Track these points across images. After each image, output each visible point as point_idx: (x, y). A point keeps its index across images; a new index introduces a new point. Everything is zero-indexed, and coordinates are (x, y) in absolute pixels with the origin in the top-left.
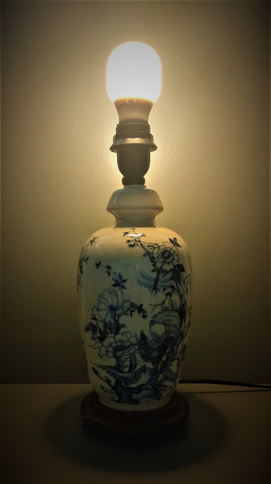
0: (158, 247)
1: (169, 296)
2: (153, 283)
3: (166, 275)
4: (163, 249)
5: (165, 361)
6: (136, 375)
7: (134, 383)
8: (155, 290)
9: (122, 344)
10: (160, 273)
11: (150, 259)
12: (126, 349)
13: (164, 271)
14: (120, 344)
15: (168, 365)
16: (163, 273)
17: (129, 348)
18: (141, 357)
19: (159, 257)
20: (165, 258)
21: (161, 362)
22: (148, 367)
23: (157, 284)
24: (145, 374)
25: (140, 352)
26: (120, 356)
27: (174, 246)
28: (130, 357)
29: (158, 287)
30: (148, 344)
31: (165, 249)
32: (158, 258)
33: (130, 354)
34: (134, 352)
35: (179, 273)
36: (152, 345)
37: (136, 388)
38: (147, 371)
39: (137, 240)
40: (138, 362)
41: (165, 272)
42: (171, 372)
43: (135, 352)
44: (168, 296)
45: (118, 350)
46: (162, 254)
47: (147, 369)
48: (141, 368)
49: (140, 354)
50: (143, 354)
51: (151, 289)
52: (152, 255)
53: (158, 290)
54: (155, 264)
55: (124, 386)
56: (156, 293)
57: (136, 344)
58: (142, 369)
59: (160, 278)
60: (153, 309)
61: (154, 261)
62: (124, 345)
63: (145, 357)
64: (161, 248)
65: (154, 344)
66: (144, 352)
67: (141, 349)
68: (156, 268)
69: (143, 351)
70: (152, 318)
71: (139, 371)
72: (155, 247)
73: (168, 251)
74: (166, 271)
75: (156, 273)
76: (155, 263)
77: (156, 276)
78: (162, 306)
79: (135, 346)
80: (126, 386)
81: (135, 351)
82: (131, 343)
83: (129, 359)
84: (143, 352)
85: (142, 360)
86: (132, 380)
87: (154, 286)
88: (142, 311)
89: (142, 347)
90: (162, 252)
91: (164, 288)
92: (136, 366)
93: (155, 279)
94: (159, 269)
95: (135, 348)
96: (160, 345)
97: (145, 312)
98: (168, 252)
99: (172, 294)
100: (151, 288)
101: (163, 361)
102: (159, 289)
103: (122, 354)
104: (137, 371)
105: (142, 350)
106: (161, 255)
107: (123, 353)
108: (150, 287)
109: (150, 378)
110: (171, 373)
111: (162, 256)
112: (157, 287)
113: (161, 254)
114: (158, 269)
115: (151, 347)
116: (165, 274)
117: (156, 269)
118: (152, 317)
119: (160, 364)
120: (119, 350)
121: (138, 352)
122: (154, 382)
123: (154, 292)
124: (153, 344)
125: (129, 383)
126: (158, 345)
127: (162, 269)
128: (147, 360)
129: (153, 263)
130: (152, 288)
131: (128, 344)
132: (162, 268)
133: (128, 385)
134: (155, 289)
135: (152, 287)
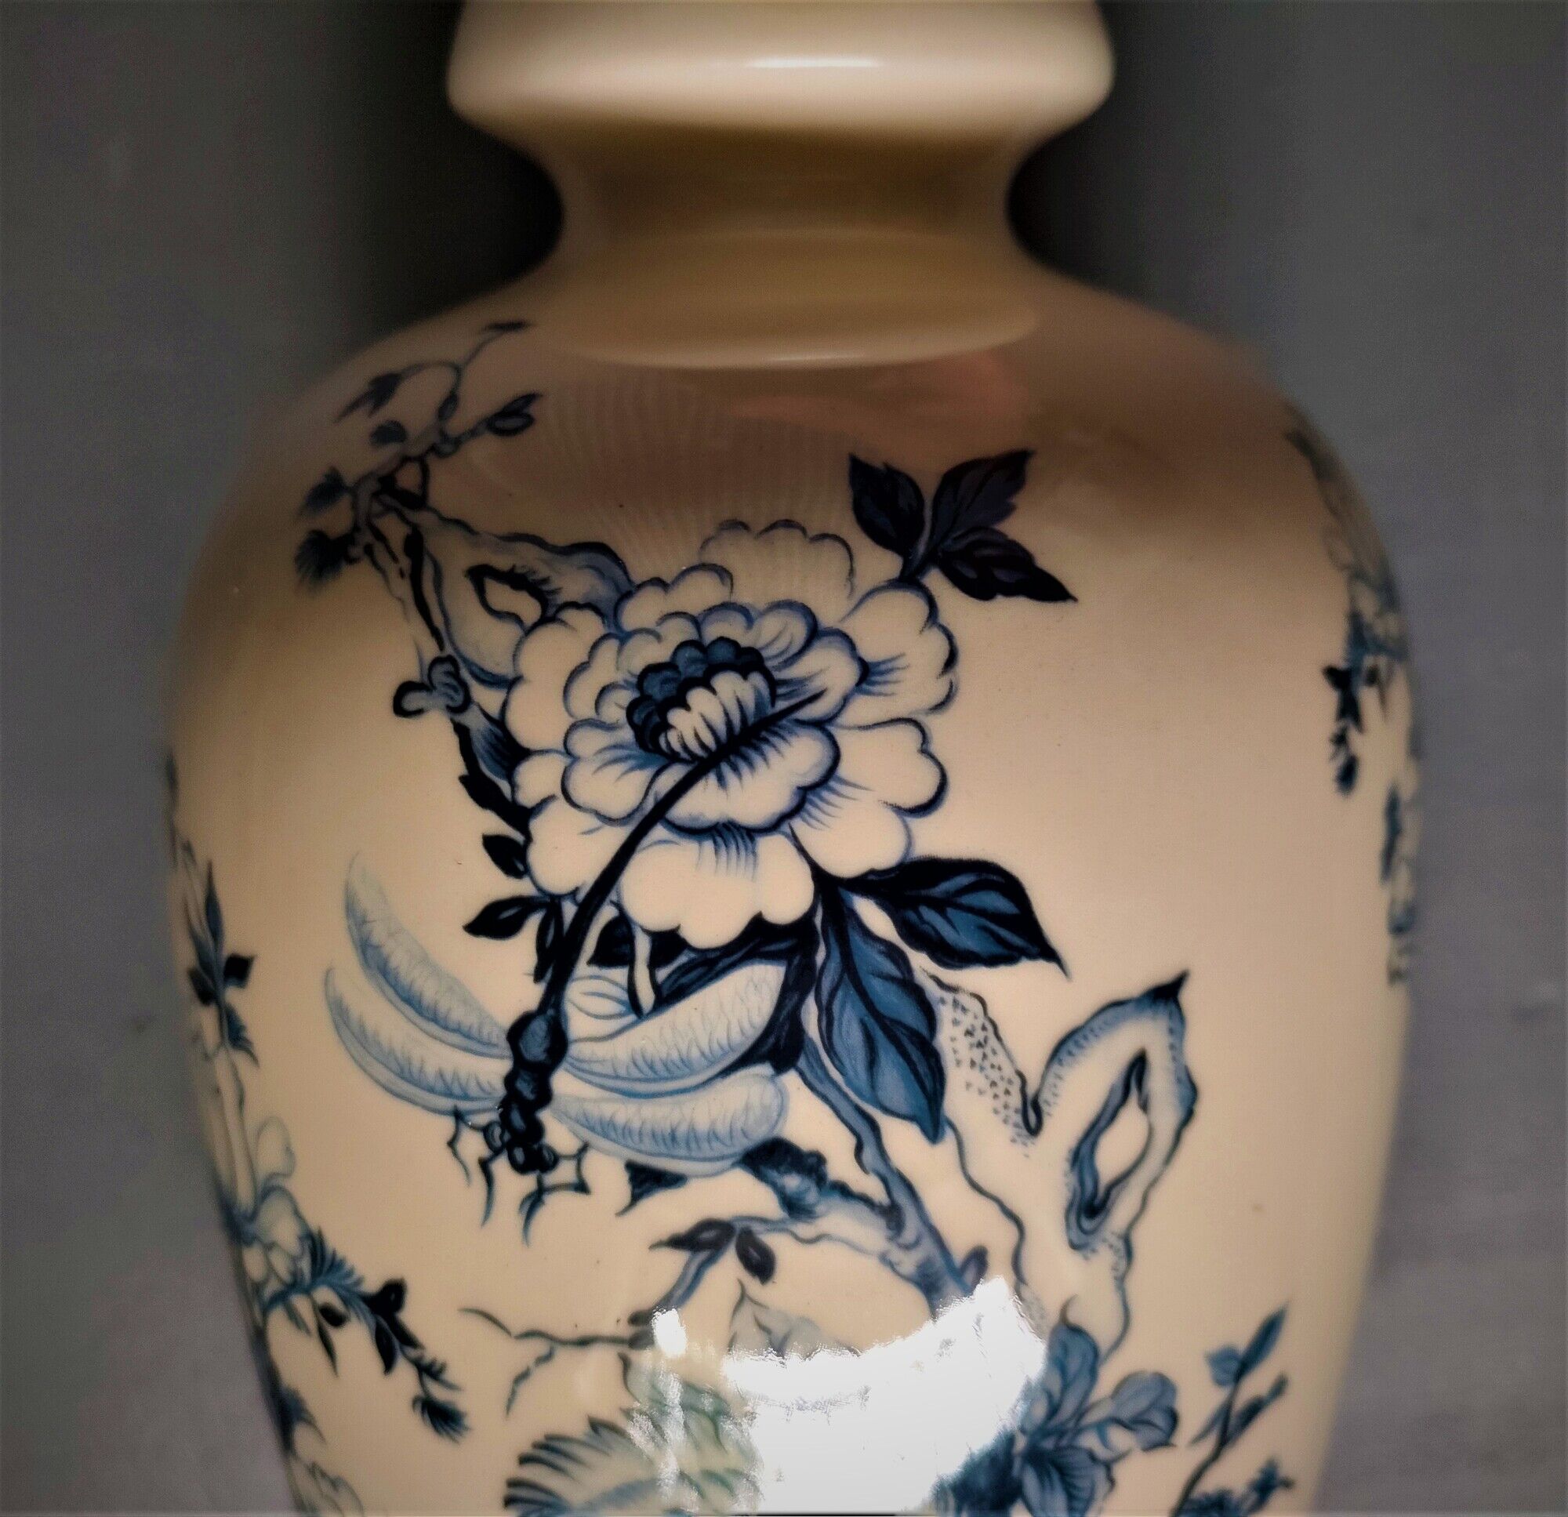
0: (602, 591)
1: (728, 1269)
2: (493, 1070)
3: (667, 997)
4: (678, 632)
8: (521, 1168)
10: (582, 968)
11: (459, 767)
13: (643, 947)
16: (628, 960)
19: (588, 743)
20: (672, 758)
23: (545, 1096)
27: (909, 580)
29: (558, 1135)
31: (713, 631)
32: (568, 752)
35: (921, 979)
39: (408, 478)
41: (654, 963)
44: (710, 1261)
46: (631, 710)
51: (473, 1146)
52: (488, 699)
53: (564, 1172)
54: (519, 837)
56: (534, 1202)
59: (578, 1025)
60: (522, 1377)
61: (504, 786)
64: (640, 612)
68: (522, 888)
70: (525, 1460)
72: (562, 598)
73: (747, 661)
74: (668, 943)
75: (522, 949)
76: (520, 816)
77: (530, 995)
78: (626, 1364)
87: (506, 1105)
88: (413, 1353)
90: (651, 670)
91: (642, 1159)
93: (517, 1032)
94: (569, 910)
97: (429, 1371)
98: (757, 679)
99: (778, 1243)
100: (474, 1128)
102: (579, 1155)
106: (615, 710)
108: (458, 1116)
111: (627, 734)
112: (536, 1130)
113: (626, 697)
114: (551, 904)
116: (656, 987)
117: (522, 907)
118: (526, 1448)
123: (513, 1185)
127: (607, 913)
129: (494, 824)
130: (486, 1131)
132: (618, 905)
134: (519, 1155)
135: (482, 1119)
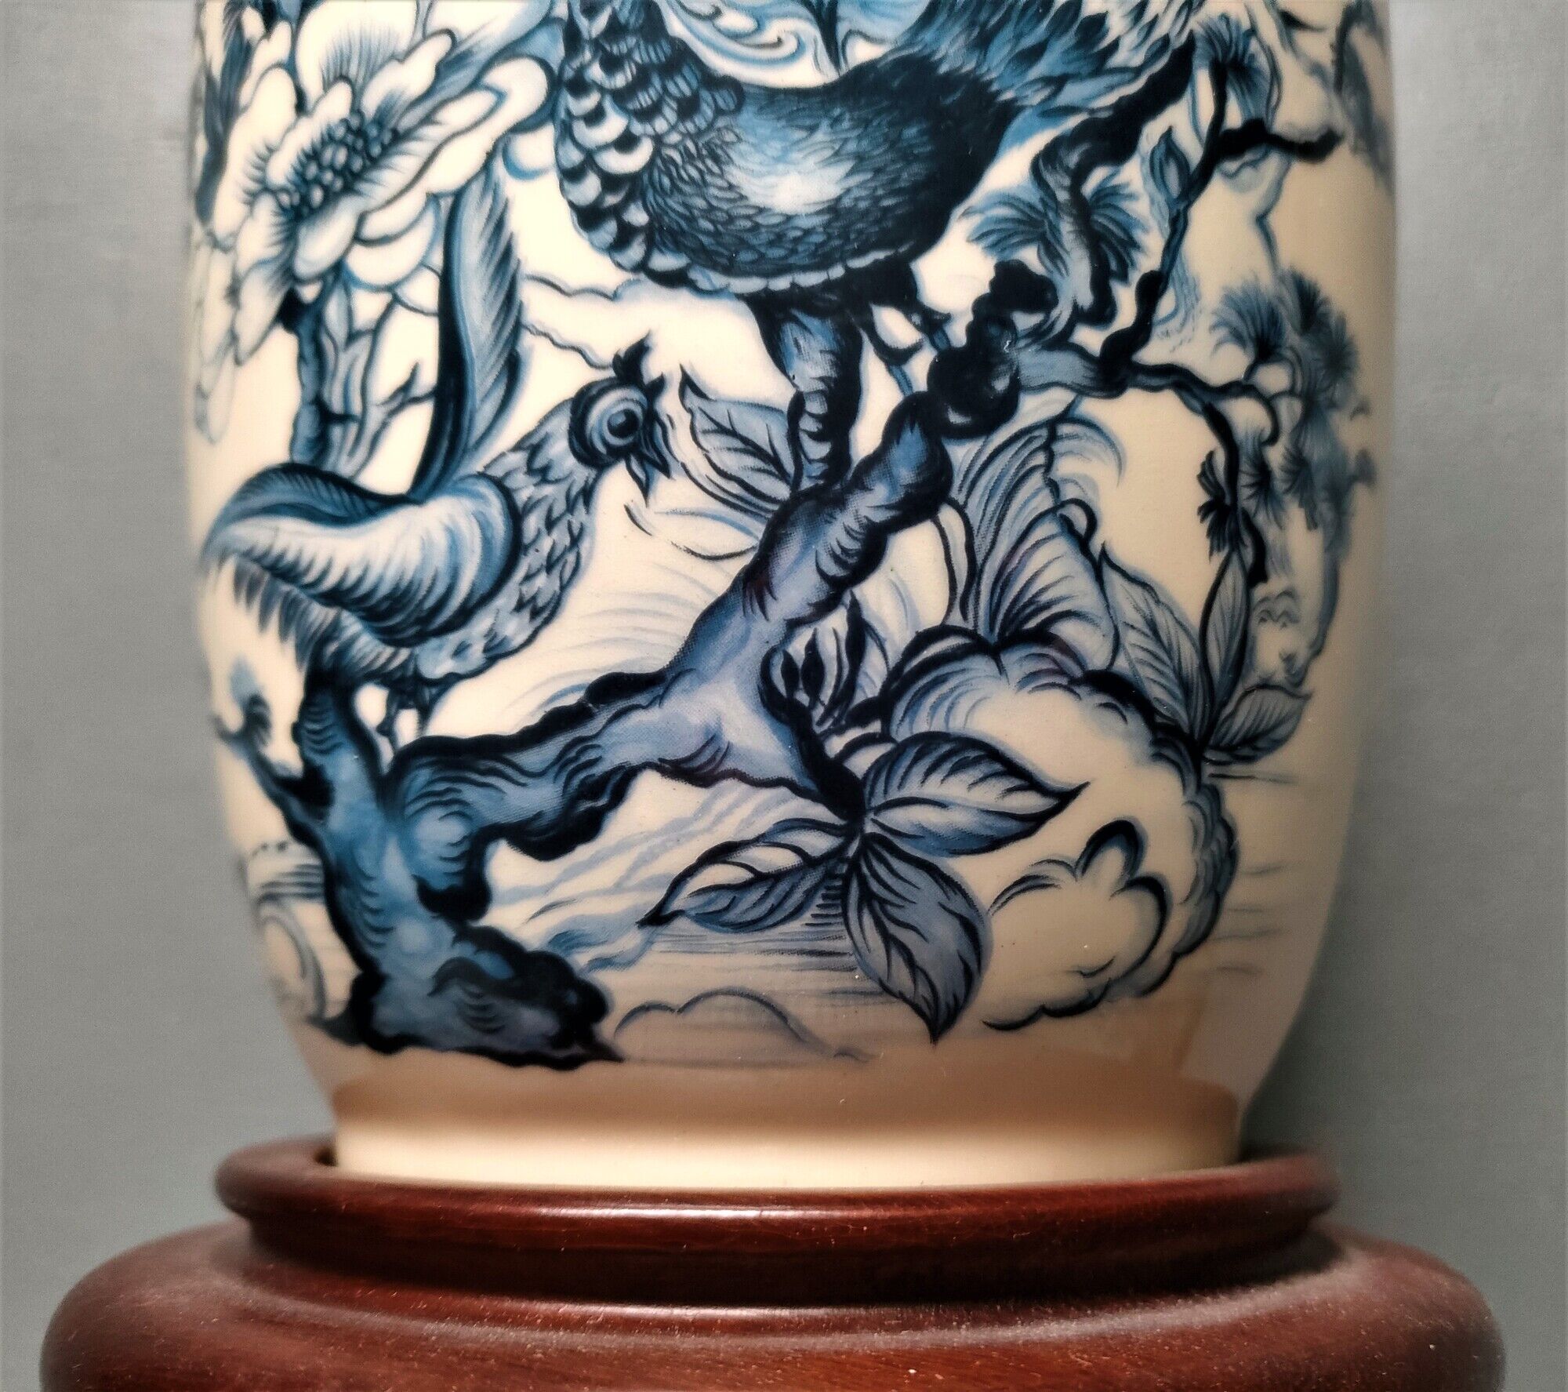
5: (972, 330)
6: (516, 515)
7: (496, 652)
9: (357, 95)
12: (399, 137)
14: (335, 106)
15: (1033, 409)
17: (428, 120)
18: (588, 218)
21: (895, 326)
22: (688, 384)
24: (645, 488)
25: (574, 157)
26: (337, 274)
28: (437, 260)
30: (676, 26)
33: (433, 198)
34: (486, 167)
36: (736, 36)
37: (531, 737)
38: (682, 445)
40: (536, 303)
42: (1100, 565)
43: (499, 167)
45: (317, 195)
47: (669, 404)
48: (582, 402)
49: (571, 175)
50: (610, 182)
55: (387, 728)
57: (509, 51)
58: (611, 405)
62: (371, 103)
63: (637, 216)
65: (770, 34)
66: (626, 143)
67: (590, 102)
69: (614, 124)
71: (559, 450)
79: (500, 76)
80: (407, 727)
81: (500, 149)
82: (455, 43)
83: (425, 291)
84: (605, 147)
85: (604, 272)
86: (465, 614)
89: (596, 72)
92: (512, 369)
95: (501, 96)
96: (861, 53)
101: (932, 323)
103: (358, 238)
104: (532, 446)
105: (595, 117)
107: (361, 219)
109: (736, 567)
110: (1112, 578)
115: (722, 65)
119: (896, 359)
120: (326, 189)
121: (538, 148)
122: (798, 648)
124: (759, 28)
125: (436, 661)
126: (834, 49)
128: (664, 261)
131: (416, 75)
133: (425, 713)
